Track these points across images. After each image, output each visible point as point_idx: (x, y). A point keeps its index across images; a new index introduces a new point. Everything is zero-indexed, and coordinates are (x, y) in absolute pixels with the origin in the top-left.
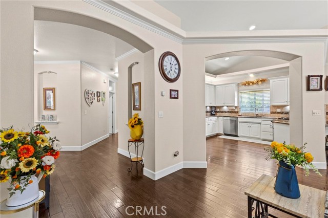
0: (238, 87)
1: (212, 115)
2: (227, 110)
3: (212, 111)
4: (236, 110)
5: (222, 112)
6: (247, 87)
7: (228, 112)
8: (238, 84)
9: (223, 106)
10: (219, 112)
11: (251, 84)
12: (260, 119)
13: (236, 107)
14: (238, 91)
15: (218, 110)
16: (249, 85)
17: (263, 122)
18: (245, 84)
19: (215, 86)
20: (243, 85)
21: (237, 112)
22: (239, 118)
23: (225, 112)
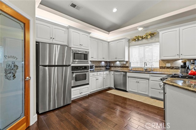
0: (129, 43)
1: (107, 69)
2: (119, 65)
3: (107, 66)
4: (127, 65)
5: (115, 67)
6: (137, 43)
7: (120, 67)
8: (129, 40)
9: (116, 61)
10: (113, 67)
11: (140, 39)
12: (149, 75)
13: (127, 62)
14: (129, 47)
15: (112, 65)
16: (138, 40)
17: (151, 78)
18: (135, 39)
19: (109, 42)
20: (133, 40)
21: (128, 67)
22: (127, 73)
23: (118, 67)
